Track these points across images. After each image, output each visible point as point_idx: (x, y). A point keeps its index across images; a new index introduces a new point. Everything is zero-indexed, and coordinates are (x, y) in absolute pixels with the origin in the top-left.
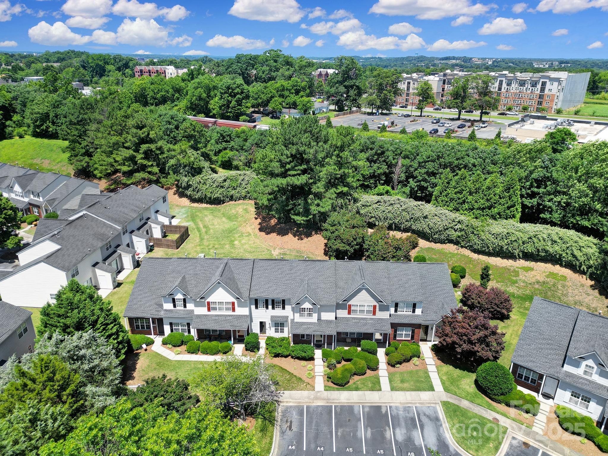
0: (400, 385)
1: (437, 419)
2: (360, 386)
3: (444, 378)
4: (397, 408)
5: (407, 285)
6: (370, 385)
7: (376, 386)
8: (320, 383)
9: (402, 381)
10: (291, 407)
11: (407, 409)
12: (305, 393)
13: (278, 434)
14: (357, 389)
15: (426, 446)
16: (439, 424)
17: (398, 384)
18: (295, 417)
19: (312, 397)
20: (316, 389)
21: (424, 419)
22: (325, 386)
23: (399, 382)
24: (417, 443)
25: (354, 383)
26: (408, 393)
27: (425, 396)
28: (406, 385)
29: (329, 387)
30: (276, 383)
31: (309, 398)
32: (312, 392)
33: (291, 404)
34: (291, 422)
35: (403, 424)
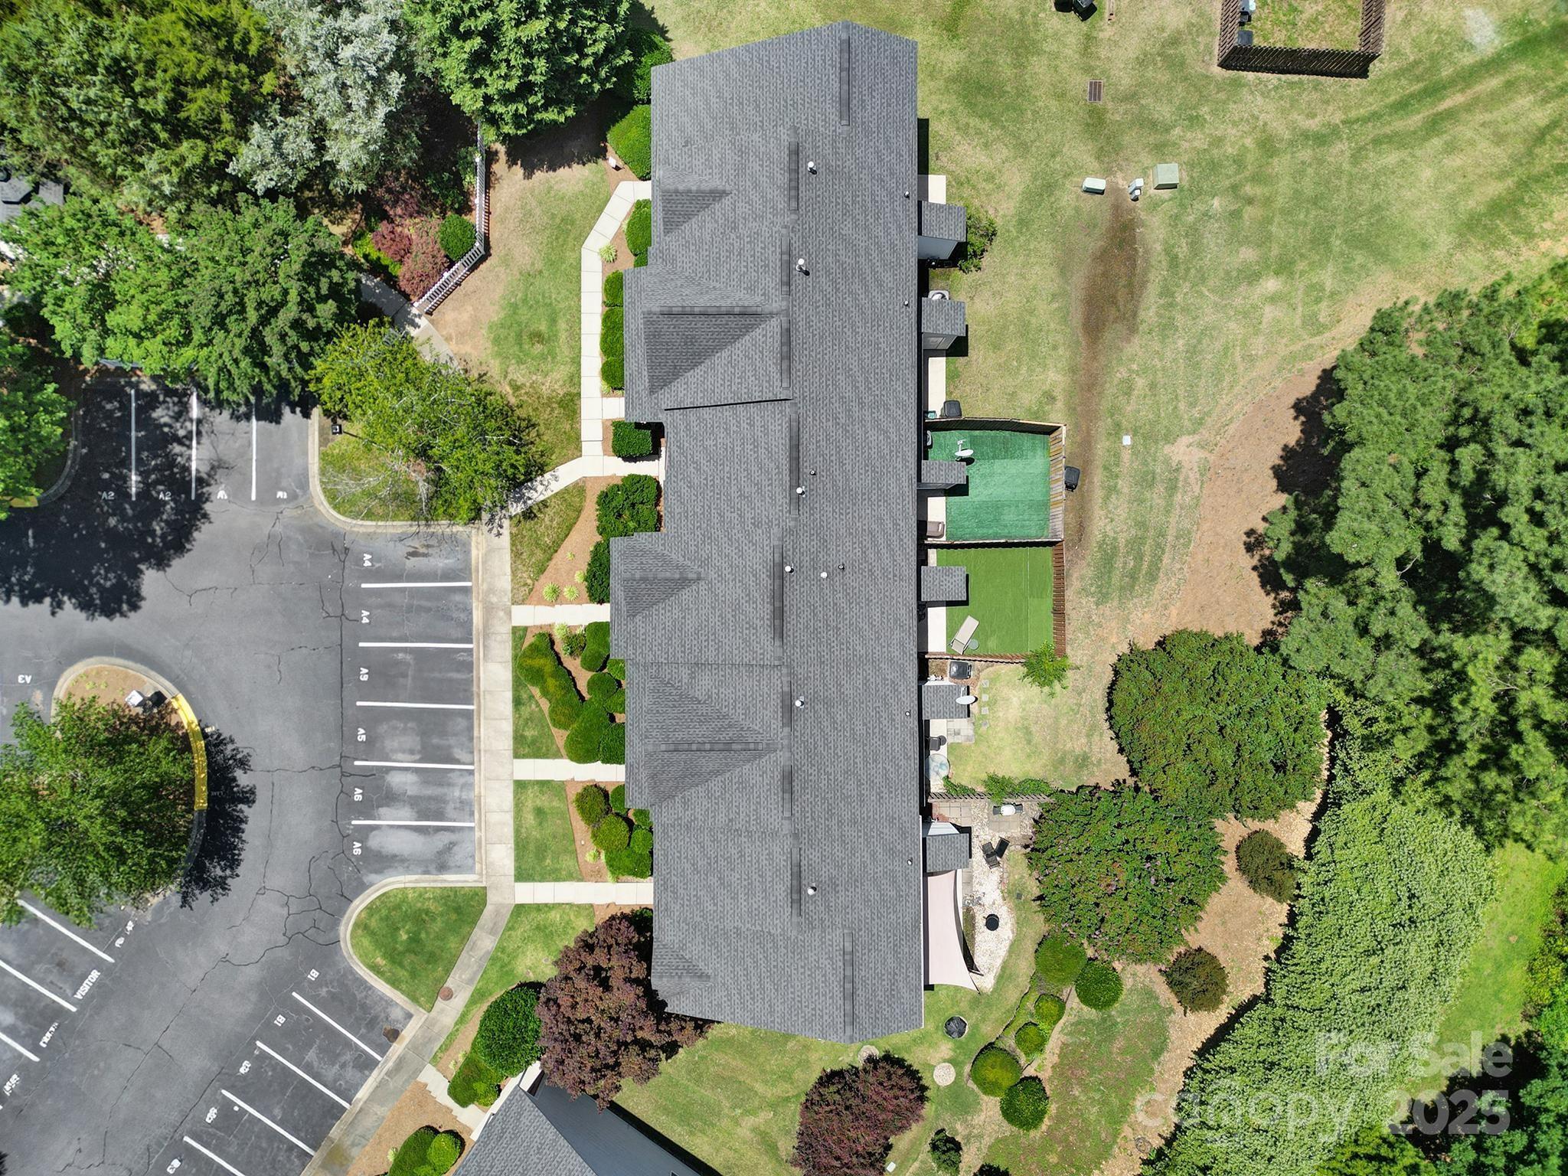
0: (530, 804)
1: (442, 868)
2: (525, 711)
3: (555, 916)
4: (470, 786)
5: (714, 880)
6: (527, 733)
7: (525, 746)
8: (532, 616)
9: (539, 812)
10: (467, 552)
11: (466, 808)
12: (505, 582)
13: (400, 531)
14: (517, 702)
15: (377, 827)
16: (432, 868)
17: (531, 800)
18: (439, 561)
19: (494, 600)
20: (515, 609)
21: (445, 838)
22: (526, 629)
23: (539, 803)
24: (383, 810)
25: (532, 697)
26: (509, 818)
27: (502, 856)
28: (530, 819)
29: (523, 638)
30: (529, 515)
31: (491, 591)
32: (507, 600)
33: (474, 552)
34: (425, 555)
35: (429, 791)
